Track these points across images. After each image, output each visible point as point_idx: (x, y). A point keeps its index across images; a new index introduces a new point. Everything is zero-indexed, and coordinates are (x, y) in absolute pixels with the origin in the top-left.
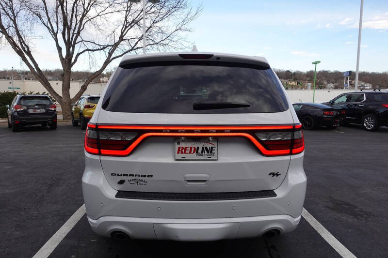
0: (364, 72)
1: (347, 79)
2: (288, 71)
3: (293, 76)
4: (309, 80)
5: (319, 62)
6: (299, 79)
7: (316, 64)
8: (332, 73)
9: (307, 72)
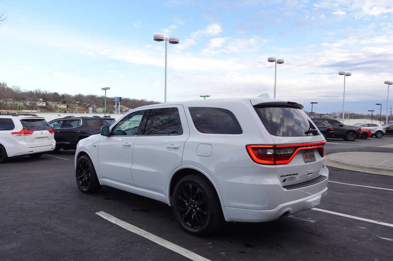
0: (127, 99)
1: (118, 105)
2: (56, 93)
3: (62, 99)
4: (78, 104)
5: (109, 88)
6: (69, 103)
7: (106, 90)
8: (99, 98)
9: (76, 96)
